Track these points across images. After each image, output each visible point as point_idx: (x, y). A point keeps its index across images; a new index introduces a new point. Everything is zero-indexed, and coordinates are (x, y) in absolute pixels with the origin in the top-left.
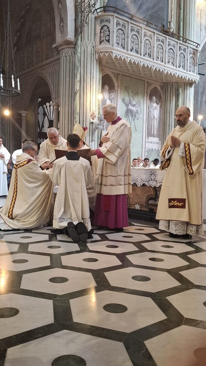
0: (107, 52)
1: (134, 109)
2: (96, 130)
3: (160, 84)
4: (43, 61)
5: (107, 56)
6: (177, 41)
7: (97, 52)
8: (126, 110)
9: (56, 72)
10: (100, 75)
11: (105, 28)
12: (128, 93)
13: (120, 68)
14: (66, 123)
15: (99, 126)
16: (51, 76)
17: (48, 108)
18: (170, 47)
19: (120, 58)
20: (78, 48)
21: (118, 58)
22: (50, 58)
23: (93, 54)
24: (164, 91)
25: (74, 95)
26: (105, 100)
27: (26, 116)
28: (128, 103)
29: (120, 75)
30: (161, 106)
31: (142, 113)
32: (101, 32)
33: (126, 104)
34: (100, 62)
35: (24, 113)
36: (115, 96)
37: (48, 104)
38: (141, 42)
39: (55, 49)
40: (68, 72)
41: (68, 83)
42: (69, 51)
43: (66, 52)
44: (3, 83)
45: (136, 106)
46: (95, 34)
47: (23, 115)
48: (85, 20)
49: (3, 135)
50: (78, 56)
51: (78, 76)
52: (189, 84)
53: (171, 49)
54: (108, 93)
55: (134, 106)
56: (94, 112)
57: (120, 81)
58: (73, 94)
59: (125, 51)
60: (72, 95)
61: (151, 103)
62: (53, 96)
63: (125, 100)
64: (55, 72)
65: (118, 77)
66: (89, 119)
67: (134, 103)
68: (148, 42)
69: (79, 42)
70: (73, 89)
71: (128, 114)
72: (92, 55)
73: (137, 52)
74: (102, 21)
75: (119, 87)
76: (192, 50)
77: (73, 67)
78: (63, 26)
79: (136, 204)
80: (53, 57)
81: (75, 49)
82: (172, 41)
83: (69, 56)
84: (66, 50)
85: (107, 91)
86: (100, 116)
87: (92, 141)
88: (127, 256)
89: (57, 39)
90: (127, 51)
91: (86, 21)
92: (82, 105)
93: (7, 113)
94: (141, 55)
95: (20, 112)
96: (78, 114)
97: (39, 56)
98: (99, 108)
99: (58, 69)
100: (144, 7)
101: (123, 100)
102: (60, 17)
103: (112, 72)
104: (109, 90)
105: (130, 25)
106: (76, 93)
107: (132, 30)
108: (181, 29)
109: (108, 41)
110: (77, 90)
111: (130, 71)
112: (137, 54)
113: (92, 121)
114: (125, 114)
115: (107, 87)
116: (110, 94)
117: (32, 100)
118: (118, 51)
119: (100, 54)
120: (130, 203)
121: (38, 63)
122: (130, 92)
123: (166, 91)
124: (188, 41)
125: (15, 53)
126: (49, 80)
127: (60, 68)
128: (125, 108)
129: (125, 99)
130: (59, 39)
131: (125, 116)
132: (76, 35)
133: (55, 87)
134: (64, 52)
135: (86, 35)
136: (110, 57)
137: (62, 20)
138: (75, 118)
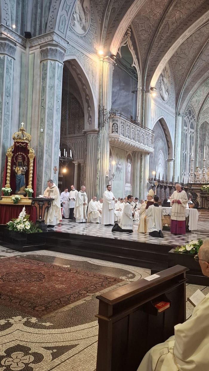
0: (116, 138)
1: (120, 166)
3: (131, 152)
6: (141, 128)
7: (110, 137)
11: (115, 125)
14: (92, 176)
16: (73, 146)
18: (142, 134)
19: (122, 141)
20: (100, 134)
23: (108, 138)
24: (134, 156)
28: (117, 163)
29: (114, 147)
30: (132, 165)
31: (123, 169)
32: (112, 127)
34: (111, 142)
36: (112, 159)
38: (131, 132)
40: (94, 147)
41: (93, 152)
42: (94, 135)
46: (109, 127)
50: (99, 138)
52: (147, 154)
53: (143, 135)
55: (120, 165)
59: (124, 137)
60: (97, 161)
61: (127, 163)
65: (113, 149)
67: (120, 163)
68: (133, 132)
69: (101, 131)
70: (96, 158)
73: (129, 137)
74: (113, 121)
75: (113, 154)
76: (151, 135)
77: (97, 145)
78: (91, 121)
80: (75, 134)
81: (98, 135)
82: (138, 128)
83: (95, 138)
86: (113, 173)
89: (85, 127)
91: (107, 121)
92: (102, 166)
94: (130, 139)
96: (99, 171)
100: (118, 102)
102: (89, 114)
105: (121, 120)
106: (99, 160)
108: (144, 121)
109: (117, 132)
110: (99, 158)
113: (107, 176)
114: (116, 170)
118: (121, 137)
119: (112, 138)
122: (118, 157)
123: (135, 156)
124: (147, 129)
128: (116, 167)
129: (116, 161)
130: (87, 127)
132: (99, 127)
133: (77, 152)
134: (91, 136)
135: (104, 127)
136: (118, 141)
137: (90, 117)
138: (98, 174)
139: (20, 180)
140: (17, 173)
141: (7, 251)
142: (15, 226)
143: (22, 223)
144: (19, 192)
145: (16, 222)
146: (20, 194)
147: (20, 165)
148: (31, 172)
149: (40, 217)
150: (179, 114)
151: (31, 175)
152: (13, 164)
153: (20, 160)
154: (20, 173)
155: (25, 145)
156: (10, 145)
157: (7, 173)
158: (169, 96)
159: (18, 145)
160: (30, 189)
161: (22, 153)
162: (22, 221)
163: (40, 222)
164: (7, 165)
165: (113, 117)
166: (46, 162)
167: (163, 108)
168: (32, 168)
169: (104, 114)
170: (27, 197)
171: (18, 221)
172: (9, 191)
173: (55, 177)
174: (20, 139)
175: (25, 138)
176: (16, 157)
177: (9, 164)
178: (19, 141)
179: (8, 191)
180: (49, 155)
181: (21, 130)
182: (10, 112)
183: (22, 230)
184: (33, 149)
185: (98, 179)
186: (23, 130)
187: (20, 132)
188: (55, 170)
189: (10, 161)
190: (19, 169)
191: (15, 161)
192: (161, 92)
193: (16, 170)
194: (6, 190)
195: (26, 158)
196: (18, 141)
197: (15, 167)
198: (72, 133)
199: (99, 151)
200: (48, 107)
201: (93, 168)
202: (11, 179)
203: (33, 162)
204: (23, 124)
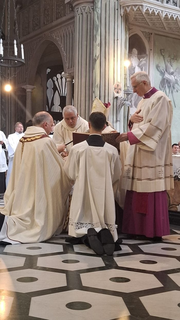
0: (135, 6)
1: (172, 78)
2: (122, 107)
4: (52, 22)
5: (135, 10)
7: (122, 6)
8: (161, 80)
9: (70, 35)
10: (126, 35)
12: (164, 57)
13: (152, 25)
14: (83, 98)
15: (126, 102)
16: (63, 40)
17: (59, 80)
19: (153, 13)
20: (98, 2)
21: (150, 13)
22: (61, 17)
23: (117, 9)
25: (93, 63)
26: (132, 68)
27: (32, 92)
28: (163, 70)
29: (153, 34)
33: (162, 72)
34: (126, 18)
35: (29, 88)
36: (147, 62)
37: (59, 76)
39: (68, 5)
40: (84, 33)
41: (84, 47)
42: (85, 7)
43: (82, 8)
44: (3, 50)
45: (174, 74)
47: (28, 90)
49: (2, 117)
50: (97, 13)
51: (99, 37)
54: (137, 59)
55: (172, 74)
56: (118, 84)
57: (153, 42)
58: (91, 61)
59: (159, 3)
62: (66, 65)
63: (159, 67)
64: (68, 34)
65: (149, 38)
66: (112, 93)
67: (172, 70)
70: (91, 56)
71: (164, 85)
72: (116, 11)
75: (151, 50)
77: (92, 27)
79: (178, 205)
80: (65, 16)
81: (94, 4)
83: (86, 13)
84: (83, 6)
85: (135, 56)
86: (126, 88)
87: (117, 121)
88: (170, 275)
90: (162, 3)
92: (104, 75)
93: (8, 88)
95: (24, 87)
96: (98, 87)
97: (48, 15)
98: (125, 79)
99: (72, 30)
101: (157, 67)
103: (142, 31)
104: (138, 54)
106: (96, 60)
110: (97, 55)
111: (165, 29)
112: (175, 7)
113: (116, 95)
114: (160, 85)
115: (135, 51)
116: (140, 60)
117: (40, 71)
118: (150, 3)
119: (127, 8)
120: (170, 204)
121: (46, 24)
125: (17, 13)
126: (60, 45)
127: (74, 29)
128: (161, 77)
129: (160, 65)
131: (160, 87)
133: (68, 53)
134: (79, 9)
138: (94, 92)
198: (61, 15)
201: (83, 80)
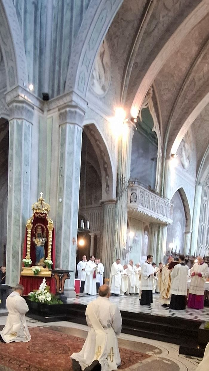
0: (135, 208)
1: (137, 239)
6: (160, 198)
7: (128, 207)
11: (134, 194)
14: (109, 249)
19: (141, 212)
20: (118, 204)
30: (149, 237)
31: (140, 240)
34: (129, 213)
38: (150, 202)
40: (111, 218)
41: (111, 225)
42: (112, 205)
46: (128, 196)
48: (125, 190)
50: (117, 209)
51: (118, 221)
52: (165, 225)
53: (161, 205)
55: (137, 237)
59: (143, 207)
60: (114, 232)
61: (144, 234)
66: (122, 247)
67: (137, 235)
68: (152, 202)
69: (119, 201)
72: (126, 209)
73: (148, 208)
74: (132, 190)
76: (170, 205)
77: (114, 215)
78: (109, 190)
80: (91, 205)
81: (116, 205)
83: (112, 208)
84: (110, 205)
96: (116, 243)
102: (106, 184)
105: (140, 189)
106: (116, 231)
107: (146, 195)
108: (162, 191)
109: (136, 202)
110: (116, 229)
113: (124, 248)
118: (140, 207)
119: (131, 209)
122: (135, 228)
123: (152, 227)
124: (166, 199)
130: (104, 197)
132: (117, 197)
135: (123, 197)
136: (136, 211)
137: (108, 186)
138: (115, 246)
139: (40, 252)
140: (36, 245)
141: (30, 321)
142: (36, 297)
143: (43, 295)
144: (39, 264)
145: (37, 293)
146: (40, 266)
147: (40, 236)
148: (50, 243)
149: (60, 289)
150: (199, 183)
151: (50, 247)
152: (33, 235)
153: (39, 231)
154: (40, 245)
155: (44, 216)
156: (30, 216)
157: (27, 244)
158: (190, 164)
159: (38, 215)
160: (49, 261)
161: (41, 224)
162: (43, 293)
163: (60, 294)
164: (27, 237)
165: (132, 186)
166: (65, 233)
167: (183, 177)
168: (51, 239)
169: (122, 183)
170: (47, 269)
171: (39, 292)
172: (30, 263)
173: (73, 248)
174: (39, 209)
175: (44, 209)
176: (36, 228)
177: (29, 235)
178: (39, 212)
179: (28, 263)
180: (68, 226)
181: (40, 200)
182: (29, 182)
183: (43, 302)
184: (52, 219)
185: (115, 251)
186: (42, 200)
187: (39, 203)
188: (74, 242)
189: (30, 232)
190: (38, 240)
191: (34, 232)
192: (182, 159)
193: (36, 242)
194: (27, 261)
195: (45, 229)
196: (37, 212)
197: (35, 239)
198: (88, 204)
199: (116, 222)
200: (67, 176)
201: (110, 240)
202: (31, 250)
203: (52, 233)
204: (41, 194)
